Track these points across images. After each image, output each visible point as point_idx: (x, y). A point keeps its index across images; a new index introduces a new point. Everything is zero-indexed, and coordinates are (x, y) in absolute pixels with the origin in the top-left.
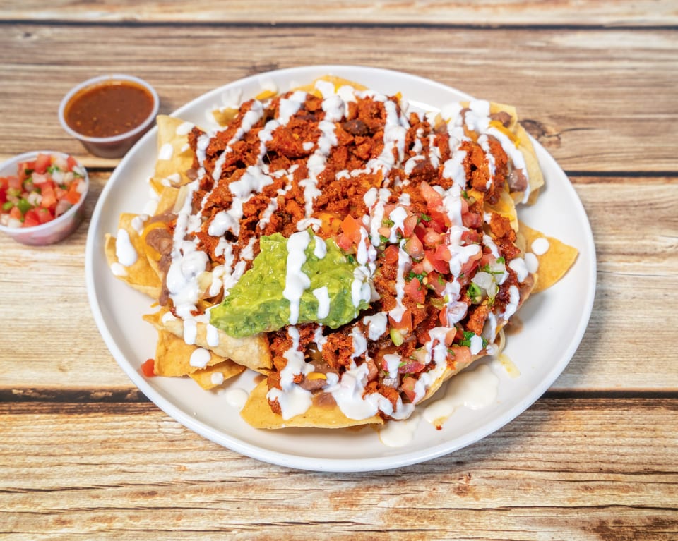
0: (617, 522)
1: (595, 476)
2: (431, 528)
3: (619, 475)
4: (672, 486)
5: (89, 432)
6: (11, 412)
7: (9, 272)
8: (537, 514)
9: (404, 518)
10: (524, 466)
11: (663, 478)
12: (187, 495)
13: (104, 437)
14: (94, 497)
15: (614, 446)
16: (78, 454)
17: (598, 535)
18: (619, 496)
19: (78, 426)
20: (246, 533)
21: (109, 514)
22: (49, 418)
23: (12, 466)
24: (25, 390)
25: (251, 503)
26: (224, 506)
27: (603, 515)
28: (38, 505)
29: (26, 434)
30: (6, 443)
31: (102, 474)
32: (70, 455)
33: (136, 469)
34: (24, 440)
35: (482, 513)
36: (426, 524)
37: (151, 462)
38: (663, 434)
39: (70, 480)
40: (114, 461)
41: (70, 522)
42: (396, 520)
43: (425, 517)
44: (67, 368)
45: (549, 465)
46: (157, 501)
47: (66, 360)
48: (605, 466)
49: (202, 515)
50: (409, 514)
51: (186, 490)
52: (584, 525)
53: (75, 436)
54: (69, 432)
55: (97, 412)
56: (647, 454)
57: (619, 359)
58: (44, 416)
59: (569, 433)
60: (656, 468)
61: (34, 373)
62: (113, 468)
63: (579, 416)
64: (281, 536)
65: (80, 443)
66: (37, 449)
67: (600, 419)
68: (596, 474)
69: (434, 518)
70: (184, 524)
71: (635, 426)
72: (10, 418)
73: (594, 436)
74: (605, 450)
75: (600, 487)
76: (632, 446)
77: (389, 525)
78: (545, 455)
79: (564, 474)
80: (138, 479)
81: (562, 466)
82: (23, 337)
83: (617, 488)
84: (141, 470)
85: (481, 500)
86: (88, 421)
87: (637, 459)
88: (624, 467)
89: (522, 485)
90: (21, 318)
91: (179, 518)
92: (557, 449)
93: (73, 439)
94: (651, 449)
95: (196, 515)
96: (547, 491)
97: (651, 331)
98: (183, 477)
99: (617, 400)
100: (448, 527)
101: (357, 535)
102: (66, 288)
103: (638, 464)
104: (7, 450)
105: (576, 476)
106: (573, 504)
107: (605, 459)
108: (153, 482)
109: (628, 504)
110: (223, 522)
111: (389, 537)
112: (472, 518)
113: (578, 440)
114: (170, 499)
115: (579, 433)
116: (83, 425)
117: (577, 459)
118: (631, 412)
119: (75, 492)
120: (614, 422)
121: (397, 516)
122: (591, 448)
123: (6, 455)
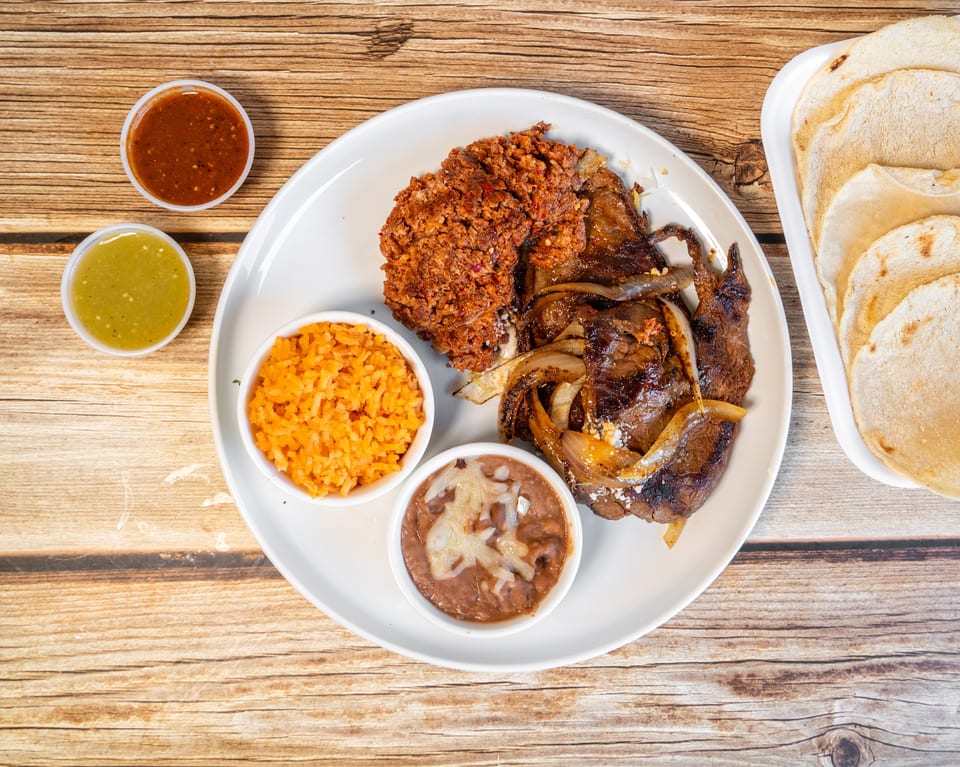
0: (751, 675)
1: (740, 632)
2: (582, 685)
3: (763, 631)
4: (809, 640)
5: (248, 599)
6: (166, 579)
7: (115, 402)
8: (679, 670)
9: (558, 677)
10: (675, 624)
11: (803, 633)
12: (355, 662)
13: (264, 605)
14: (267, 666)
15: (764, 602)
16: (244, 623)
17: (731, 687)
18: (758, 651)
19: (237, 592)
20: (413, 695)
21: (285, 681)
22: (206, 585)
23: (181, 637)
24: (173, 554)
25: (416, 666)
26: (391, 670)
27: (739, 669)
28: (215, 674)
29: (187, 602)
30: (168, 613)
31: (270, 642)
32: (236, 624)
33: (302, 636)
34: (185, 610)
35: (630, 670)
36: (578, 682)
37: (316, 629)
38: (815, 588)
39: (241, 649)
40: (280, 629)
41: (250, 690)
42: (550, 679)
43: (577, 676)
44: (211, 527)
45: (699, 622)
46: (327, 668)
47: (207, 518)
48: (751, 623)
49: (372, 679)
50: (562, 673)
51: (353, 657)
52: (722, 679)
53: (236, 603)
54: (229, 600)
55: (251, 577)
56: (794, 610)
57: (792, 506)
58: (200, 582)
59: (723, 589)
60: (800, 623)
61: (177, 533)
62: (280, 636)
63: (737, 571)
64: (445, 697)
65: (242, 611)
66: (201, 619)
67: (757, 574)
68: (741, 631)
69: (584, 676)
70: (356, 688)
71: (790, 581)
72: (165, 586)
73: (747, 592)
74: (756, 606)
75: (743, 643)
76: (782, 602)
77: (543, 684)
78: (697, 612)
79: (711, 631)
80: (305, 646)
81: (711, 624)
82: (154, 490)
83: (758, 644)
84: (308, 637)
85: (630, 658)
86: (245, 588)
87: (783, 615)
88: (769, 623)
89: (670, 643)
90: (144, 465)
91: (350, 683)
92: (707, 606)
93: (235, 607)
94: (800, 604)
95: (365, 679)
96: (693, 648)
97: (835, 470)
98: (349, 644)
99: (779, 553)
100: (596, 685)
101: (514, 694)
102: (186, 424)
103: (783, 620)
104: (172, 620)
105: (722, 633)
106: (715, 660)
107: (753, 616)
108: (321, 649)
109: (765, 658)
110: (391, 685)
111: (543, 695)
112: (620, 674)
113: (732, 596)
114: (339, 666)
115: (734, 589)
116: (241, 592)
117: (727, 617)
118: (789, 566)
119: (248, 661)
120: (770, 577)
121: (550, 675)
122: (742, 604)
123: (173, 625)
